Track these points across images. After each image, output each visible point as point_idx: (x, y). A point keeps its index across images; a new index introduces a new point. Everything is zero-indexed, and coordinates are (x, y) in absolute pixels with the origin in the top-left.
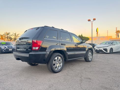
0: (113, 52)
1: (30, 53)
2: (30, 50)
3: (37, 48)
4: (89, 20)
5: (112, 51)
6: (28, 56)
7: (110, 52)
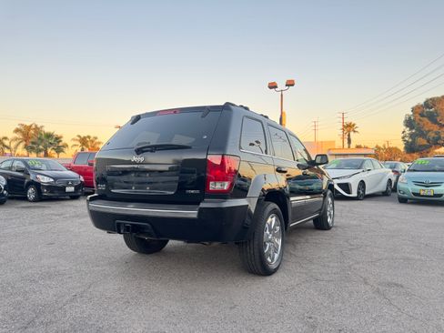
0: (367, 193)
1: (203, 205)
2: (198, 192)
3: (226, 186)
4: (273, 86)
5: (364, 191)
6: (195, 216)
7: (358, 193)
